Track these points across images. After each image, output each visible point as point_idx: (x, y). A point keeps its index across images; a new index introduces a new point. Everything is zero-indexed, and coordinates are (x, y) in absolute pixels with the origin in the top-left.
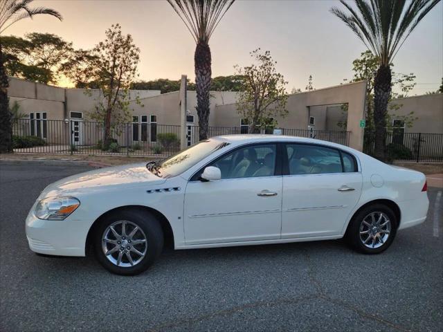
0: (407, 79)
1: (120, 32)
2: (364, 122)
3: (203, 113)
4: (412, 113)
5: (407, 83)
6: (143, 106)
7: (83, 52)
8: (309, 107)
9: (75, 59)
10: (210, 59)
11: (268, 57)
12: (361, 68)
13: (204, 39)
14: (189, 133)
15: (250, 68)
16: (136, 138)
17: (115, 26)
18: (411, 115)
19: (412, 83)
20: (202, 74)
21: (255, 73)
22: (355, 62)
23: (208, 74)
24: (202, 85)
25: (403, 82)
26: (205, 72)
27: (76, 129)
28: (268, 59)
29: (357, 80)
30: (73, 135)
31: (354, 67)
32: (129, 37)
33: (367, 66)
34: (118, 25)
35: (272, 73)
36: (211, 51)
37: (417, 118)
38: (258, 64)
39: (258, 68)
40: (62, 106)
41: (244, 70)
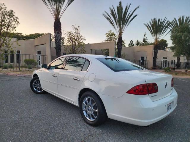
1: (6, 8)
2: (115, 56)
4: (125, 53)
6: (20, 46)
8: (91, 50)
10: (61, 27)
11: (78, 29)
12: (108, 37)
14: (39, 59)
15: (70, 32)
16: (7, 61)
17: (2, 4)
20: (58, 33)
21: (72, 35)
22: (107, 34)
23: (61, 34)
26: (60, 32)
28: (77, 29)
29: (107, 41)
31: (106, 36)
32: (12, 11)
33: (110, 36)
35: (79, 35)
36: (61, 24)
38: (73, 31)
39: (73, 33)
41: (67, 33)
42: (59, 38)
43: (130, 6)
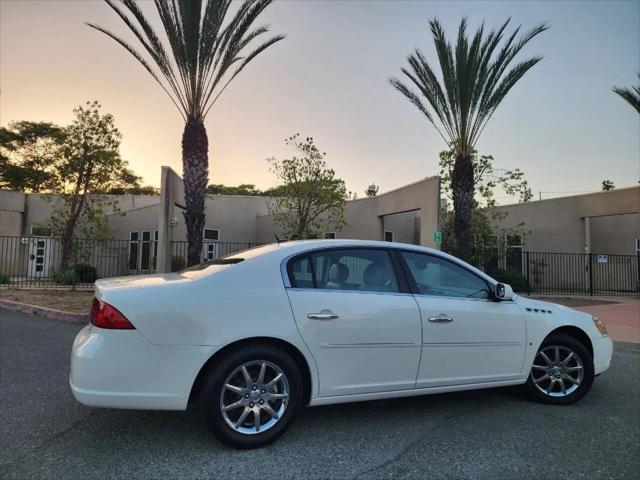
0: (512, 177)
1: (96, 111)
2: (439, 234)
3: (194, 221)
4: (523, 224)
5: (511, 182)
8: (381, 217)
12: (449, 163)
13: (195, 116)
14: (211, 256)
15: (291, 162)
17: (92, 103)
18: (521, 227)
19: (518, 182)
20: (192, 164)
22: (442, 154)
23: (201, 165)
24: (191, 180)
25: (507, 182)
26: (196, 162)
27: (40, 252)
28: (314, 149)
30: (35, 261)
31: (440, 161)
34: (96, 102)
35: (322, 169)
37: (530, 232)
40: (19, 217)
41: (282, 165)
42: (194, 181)
43: (500, 33)
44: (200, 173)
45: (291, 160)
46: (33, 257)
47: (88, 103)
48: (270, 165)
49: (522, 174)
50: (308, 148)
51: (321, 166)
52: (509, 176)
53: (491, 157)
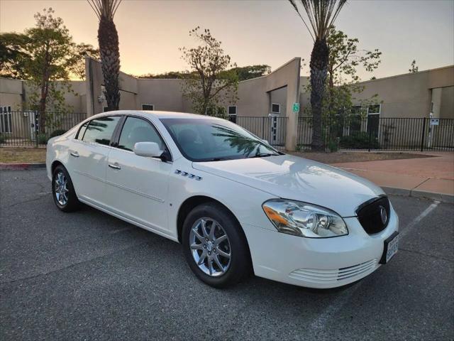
0: (372, 57)
2: (297, 105)
4: (376, 95)
5: (371, 61)
7: (85, 46)
8: (269, 93)
9: (78, 54)
17: (48, 10)
18: (375, 98)
19: (377, 60)
20: (105, 54)
23: (113, 54)
24: (106, 67)
25: (367, 61)
30: (34, 128)
34: (51, 9)
40: (20, 98)
41: (190, 53)
42: (108, 67)
44: (112, 61)
45: (197, 48)
46: (33, 126)
47: (45, 10)
48: (181, 53)
49: (380, 53)
50: (207, 38)
51: (219, 53)
52: (369, 55)
53: (356, 40)
